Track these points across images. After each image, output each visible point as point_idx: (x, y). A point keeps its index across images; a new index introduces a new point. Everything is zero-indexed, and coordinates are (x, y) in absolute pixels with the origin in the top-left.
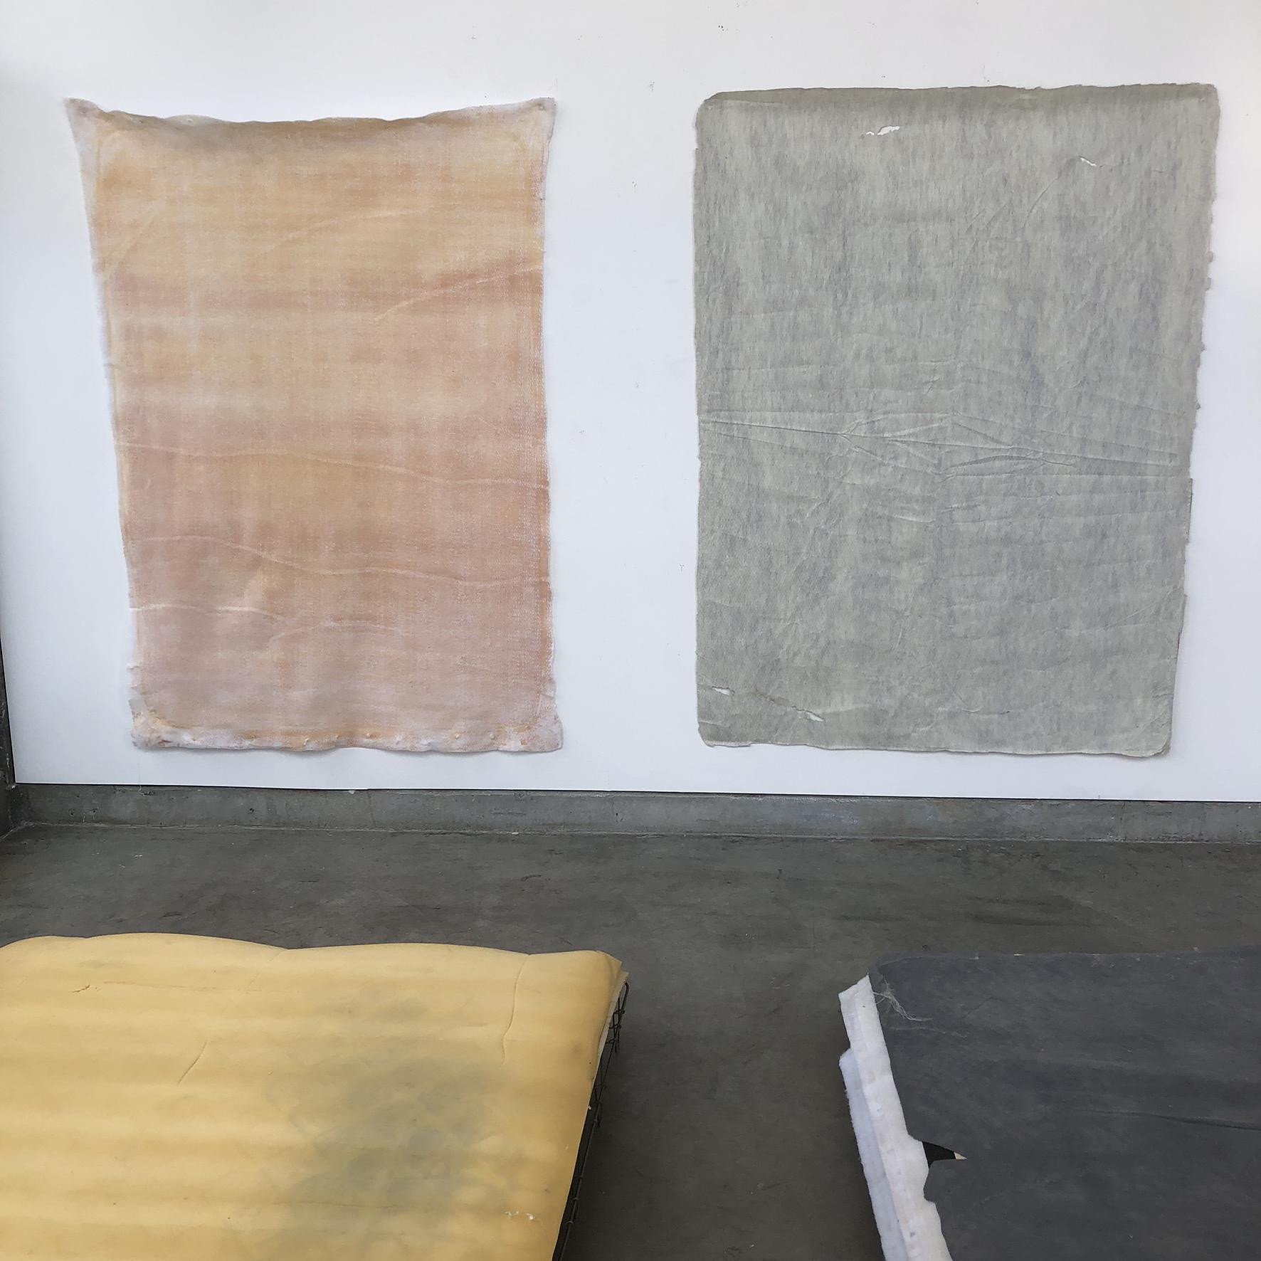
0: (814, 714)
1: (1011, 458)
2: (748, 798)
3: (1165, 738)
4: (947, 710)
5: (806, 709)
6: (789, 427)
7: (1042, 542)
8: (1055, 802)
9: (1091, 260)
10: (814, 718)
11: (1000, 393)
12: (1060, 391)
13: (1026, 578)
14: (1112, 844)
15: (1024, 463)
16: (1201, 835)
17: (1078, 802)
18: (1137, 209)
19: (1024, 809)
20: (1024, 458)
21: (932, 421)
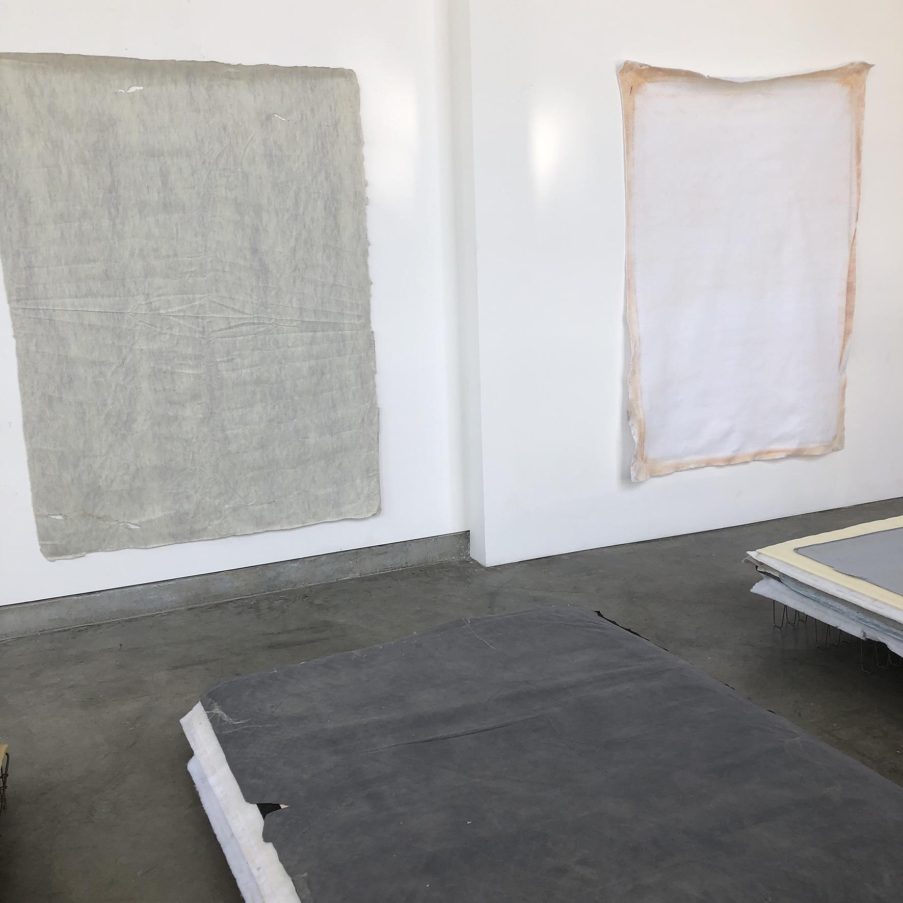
0: (133, 524)
1: (254, 324)
2: (88, 596)
3: (377, 503)
4: (231, 506)
5: (126, 521)
6: (85, 309)
7: (282, 382)
8: (312, 559)
9: (290, 184)
10: (133, 527)
11: (240, 279)
12: (281, 275)
13: (274, 406)
14: (353, 579)
15: (263, 327)
16: (406, 563)
17: (328, 556)
18: (316, 150)
19: (292, 567)
20: (263, 323)
21: (194, 300)
